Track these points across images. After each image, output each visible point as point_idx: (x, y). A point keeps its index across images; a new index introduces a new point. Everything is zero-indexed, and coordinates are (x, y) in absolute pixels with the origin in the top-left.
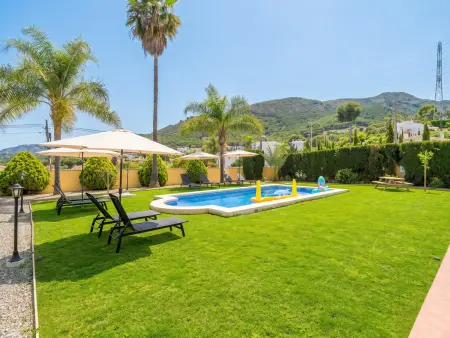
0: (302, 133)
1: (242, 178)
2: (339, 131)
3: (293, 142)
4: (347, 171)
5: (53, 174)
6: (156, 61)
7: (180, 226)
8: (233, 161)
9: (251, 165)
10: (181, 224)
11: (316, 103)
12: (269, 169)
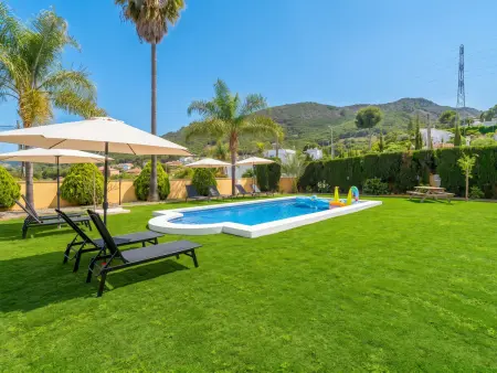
0: (317, 141)
1: (257, 190)
2: (356, 140)
3: (308, 151)
4: (376, 181)
5: (23, 187)
6: (153, 48)
7: (191, 253)
8: (244, 171)
9: (267, 175)
10: (192, 250)
11: (331, 108)
12: (286, 179)
